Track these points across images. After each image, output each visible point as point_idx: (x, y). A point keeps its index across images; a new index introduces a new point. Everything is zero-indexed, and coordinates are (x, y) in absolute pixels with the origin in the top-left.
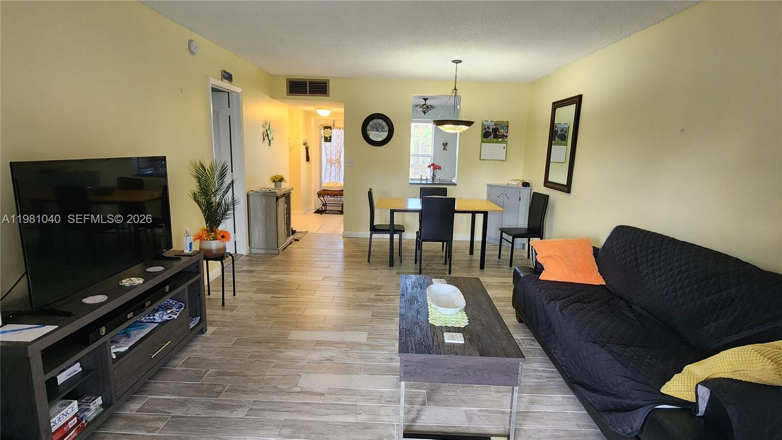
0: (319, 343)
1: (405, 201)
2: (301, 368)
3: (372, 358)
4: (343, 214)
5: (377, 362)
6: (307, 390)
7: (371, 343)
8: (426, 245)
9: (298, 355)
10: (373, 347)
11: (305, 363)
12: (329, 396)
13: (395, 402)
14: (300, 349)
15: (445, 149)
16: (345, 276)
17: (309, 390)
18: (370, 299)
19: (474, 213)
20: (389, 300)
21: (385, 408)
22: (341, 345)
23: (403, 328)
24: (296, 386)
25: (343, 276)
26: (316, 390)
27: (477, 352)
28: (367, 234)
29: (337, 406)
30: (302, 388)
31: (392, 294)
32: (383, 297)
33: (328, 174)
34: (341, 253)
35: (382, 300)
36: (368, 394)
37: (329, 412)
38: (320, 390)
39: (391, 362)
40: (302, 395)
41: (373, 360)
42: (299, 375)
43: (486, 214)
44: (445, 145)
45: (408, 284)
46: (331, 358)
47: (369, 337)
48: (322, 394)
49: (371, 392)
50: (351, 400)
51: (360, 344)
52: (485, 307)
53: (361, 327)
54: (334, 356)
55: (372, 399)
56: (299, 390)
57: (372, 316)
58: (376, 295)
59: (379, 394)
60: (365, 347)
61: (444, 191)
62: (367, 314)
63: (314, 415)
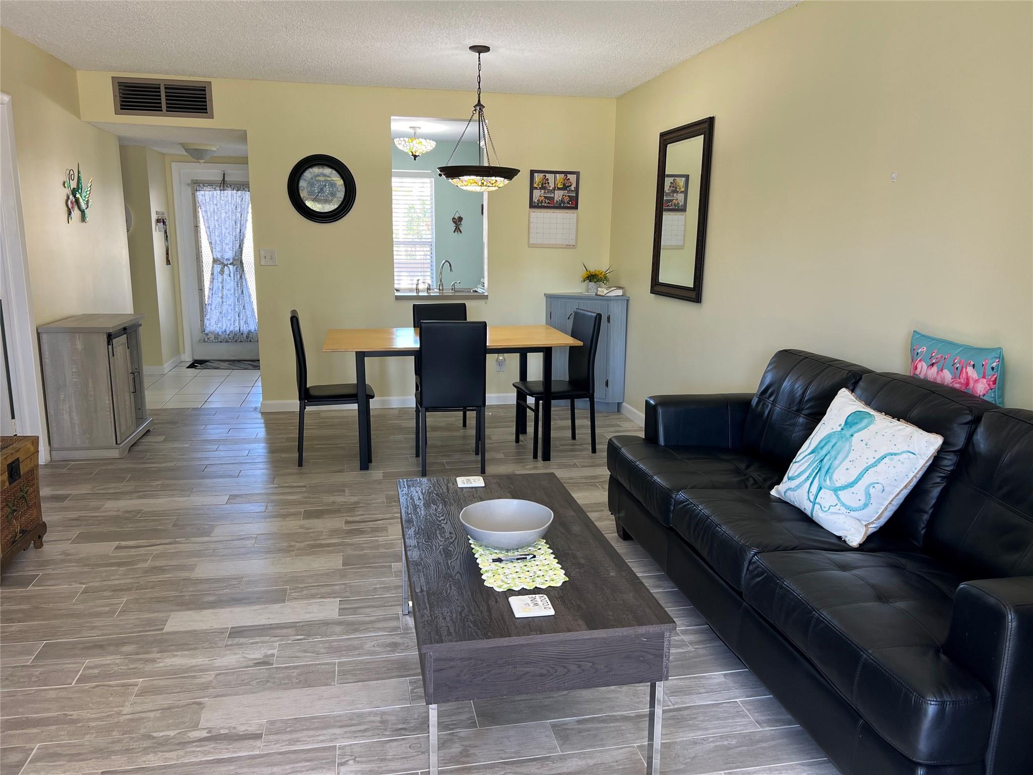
0: (237, 632)
1: (386, 331)
2: (205, 687)
3: (356, 648)
4: (257, 367)
5: (366, 654)
6: (222, 732)
7: (351, 618)
8: (433, 418)
9: (193, 662)
10: (353, 627)
11: (209, 677)
12: (272, 737)
13: (415, 730)
14: (195, 649)
15: (458, 229)
16: (276, 491)
17: (227, 731)
18: (334, 532)
19: (523, 352)
20: (375, 530)
21: (394, 744)
22: (284, 631)
23: (422, 591)
24: (195, 726)
25: (270, 491)
26: (241, 729)
27: (581, 622)
28: (294, 404)
29: (292, 756)
30: (210, 730)
31: (380, 516)
32: (362, 526)
33: (217, 284)
34: (263, 445)
35: (360, 532)
36: (354, 722)
38: (252, 729)
39: (393, 651)
40: (212, 745)
41: (357, 652)
42: (199, 704)
43: (547, 352)
44: (458, 221)
45: (416, 498)
46: (266, 659)
47: (342, 607)
48: (257, 736)
49: (360, 715)
50: (321, 738)
51: (326, 623)
52: (576, 528)
53: (323, 590)
54: (273, 655)
55: (365, 730)
56: (204, 734)
57: (344, 564)
58: (347, 522)
59: (378, 719)
60: (338, 629)
61: (460, 311)
62: (335, 562)
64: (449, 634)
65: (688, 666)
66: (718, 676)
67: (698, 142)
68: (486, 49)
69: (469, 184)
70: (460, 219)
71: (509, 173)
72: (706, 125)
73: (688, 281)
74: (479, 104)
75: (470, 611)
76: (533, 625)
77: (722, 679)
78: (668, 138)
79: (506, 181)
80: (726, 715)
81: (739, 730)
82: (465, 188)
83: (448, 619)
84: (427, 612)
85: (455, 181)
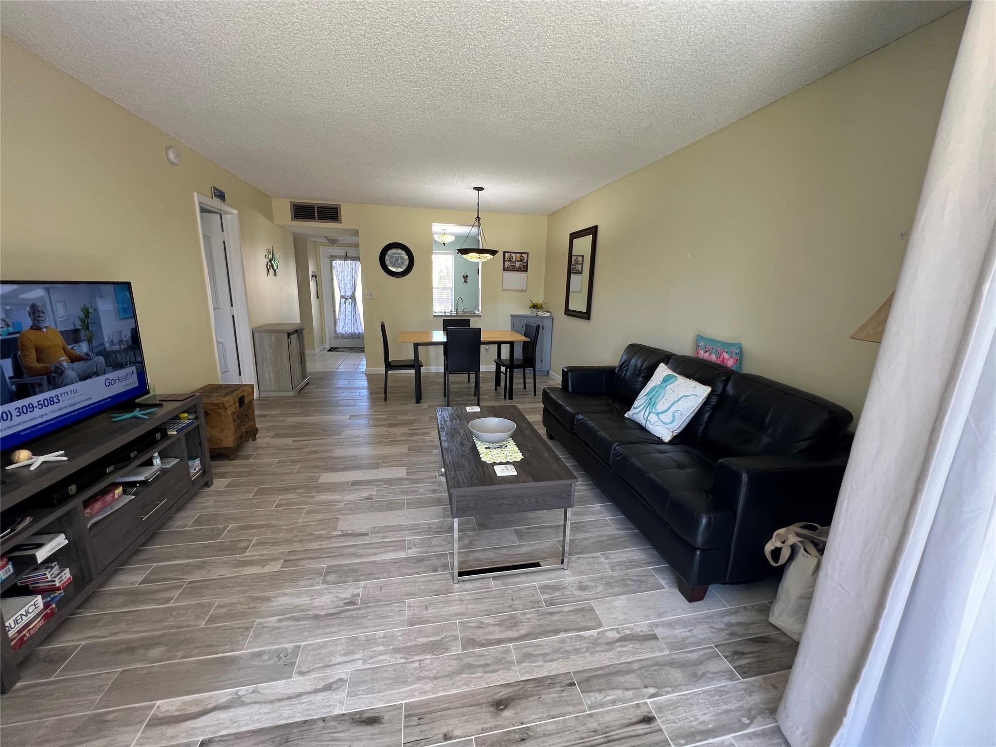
0: (355, 483)
1: (429, 333)
2: (340, 510)
3: (416, 492)
4: (363, 351)
5: (420, 495)
6: (349, 532)
7: (412, 477)
8: (453, 378)
9: (333, 498)
10: (413, 481)
11: (342, 505)
12: (374, 535)
13: (445, 532)
14: (334, 491)
15: (465, 282)
16: (373, 413)
17: (351, 532)
18: (403, 434)
19: (499, 344)
20: (424, 434)
21: (435, 539)
22: (380, 483)
23: (450, 463)
24: (335, 529)
25: (370, 413)
26: (358, 531)
27: (530, 478)
28: (382, 370)
29: (384, 544)
30: (342, 531)
31: (426, 427)
32: (417, 431)
33: (343, 309)
34: (366, 390)
35: (417, 434)
36: (415, 528)
37: (376, 551)
38: (364, 531)
39: (434, 493)
40: (343, 539)
41: (416, 494)
42: (337, 518)
43: (512, 344)
44: (466, 278)
45: (446, 417)
46: (370, 497)
47: (408, 471)
48: (367, 534)
49: (418, 525)
50: (399, 535)
51: (400, 479)
52: (527, 433)
53: (398, 463)
54: (373, 495)
55: (420, 532)
56: (340, 533)
57: (408, 450)
58: (410, 429)
59: (427, 526)
60: (406, 482)
61: (467, 322)
62: (404, 449)
63: (360, 556)
64: (464, 483)
65: (583, 501)
66: (597, 506)
67: (589, 238)
68: (482, 189)
69: (473, 257)
70: (467, 276)
71: (493, 253)
72: (594, 229)
73: (584, 309)
74: (478, 217)
75: (474, 473)
76: (506, 480)
77: (599, 508)
78: (574, 236)
79: (492, 257)
80: (601, 525)
81: (607, 533)
82: (470, 260)
83: (463, 476)
84: (453, 473)
85: (465, 256)
